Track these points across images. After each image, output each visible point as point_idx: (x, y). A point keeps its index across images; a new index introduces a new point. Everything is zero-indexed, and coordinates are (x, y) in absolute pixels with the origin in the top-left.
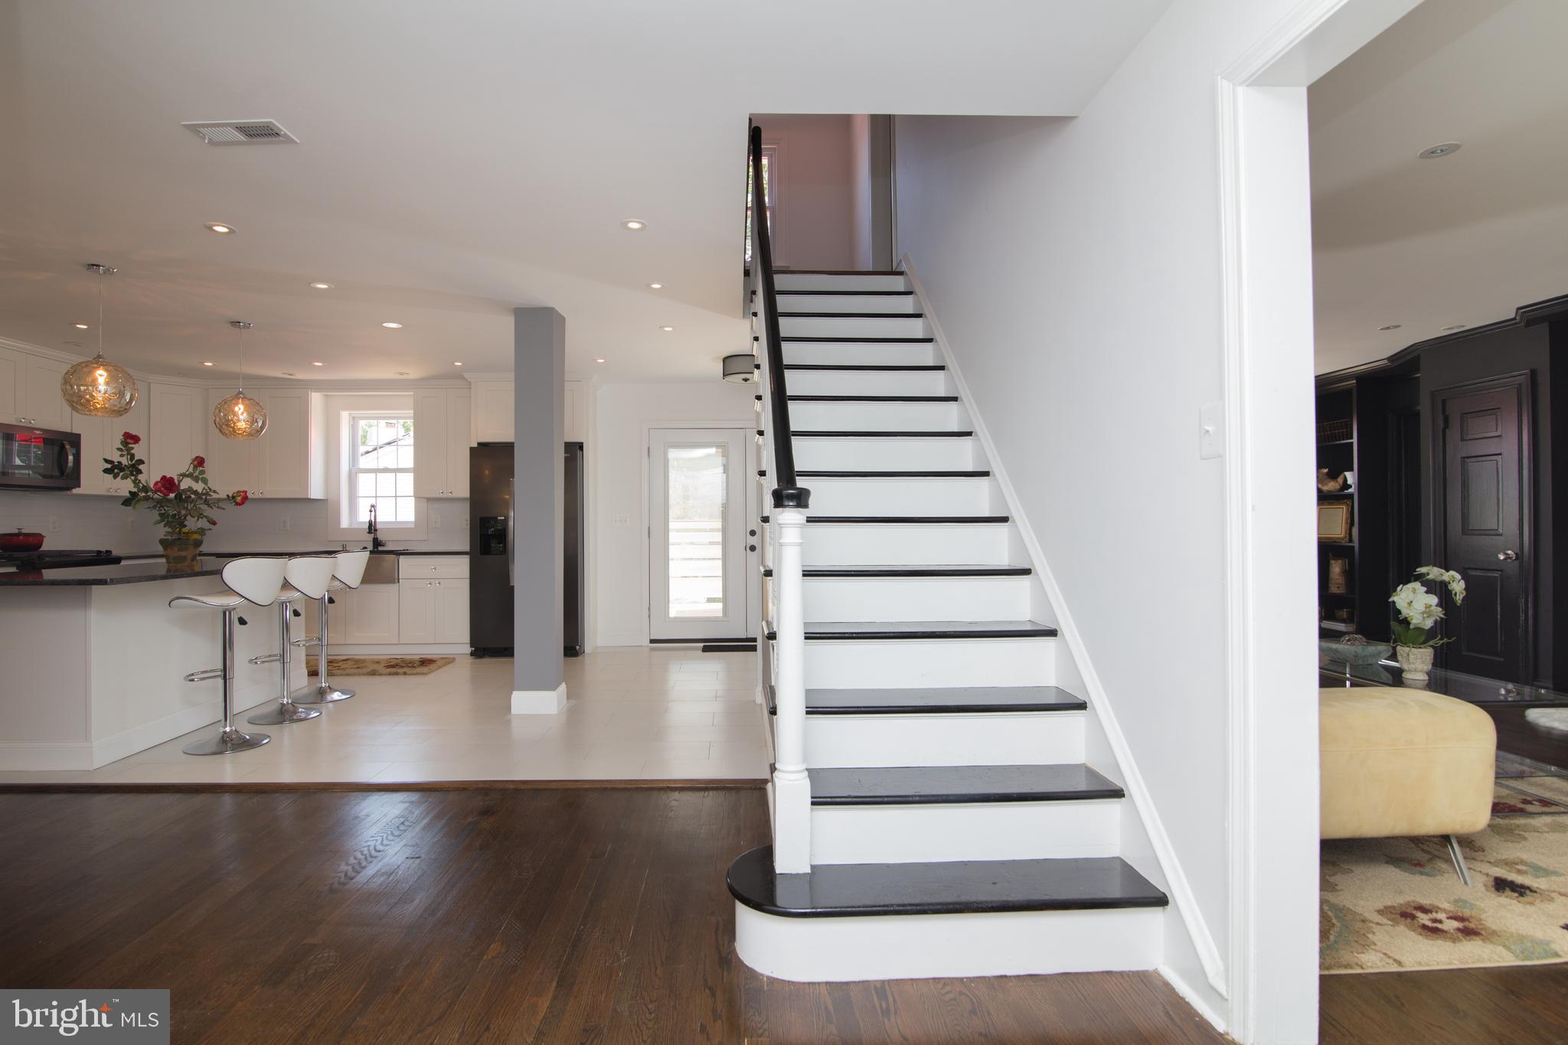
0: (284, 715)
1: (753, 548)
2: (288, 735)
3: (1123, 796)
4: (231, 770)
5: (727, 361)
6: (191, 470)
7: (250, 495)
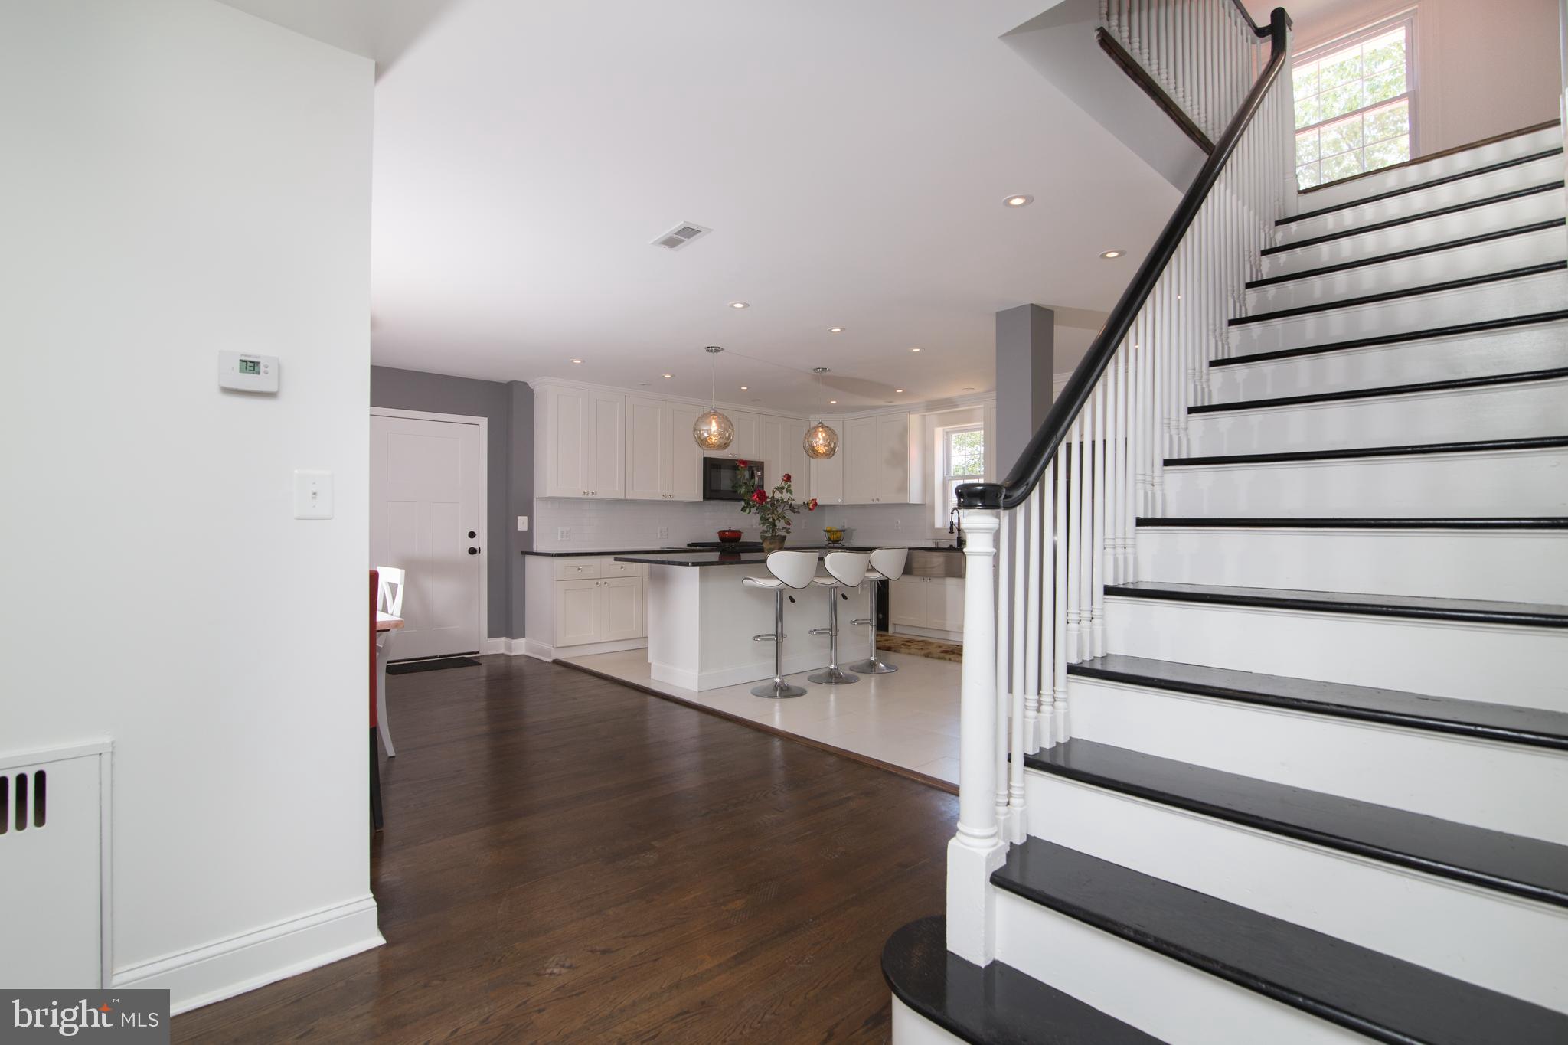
0: (834, 678)
2: (833, 696)
4: (777, 716)
6: (783, 485)
7: (819, 502)
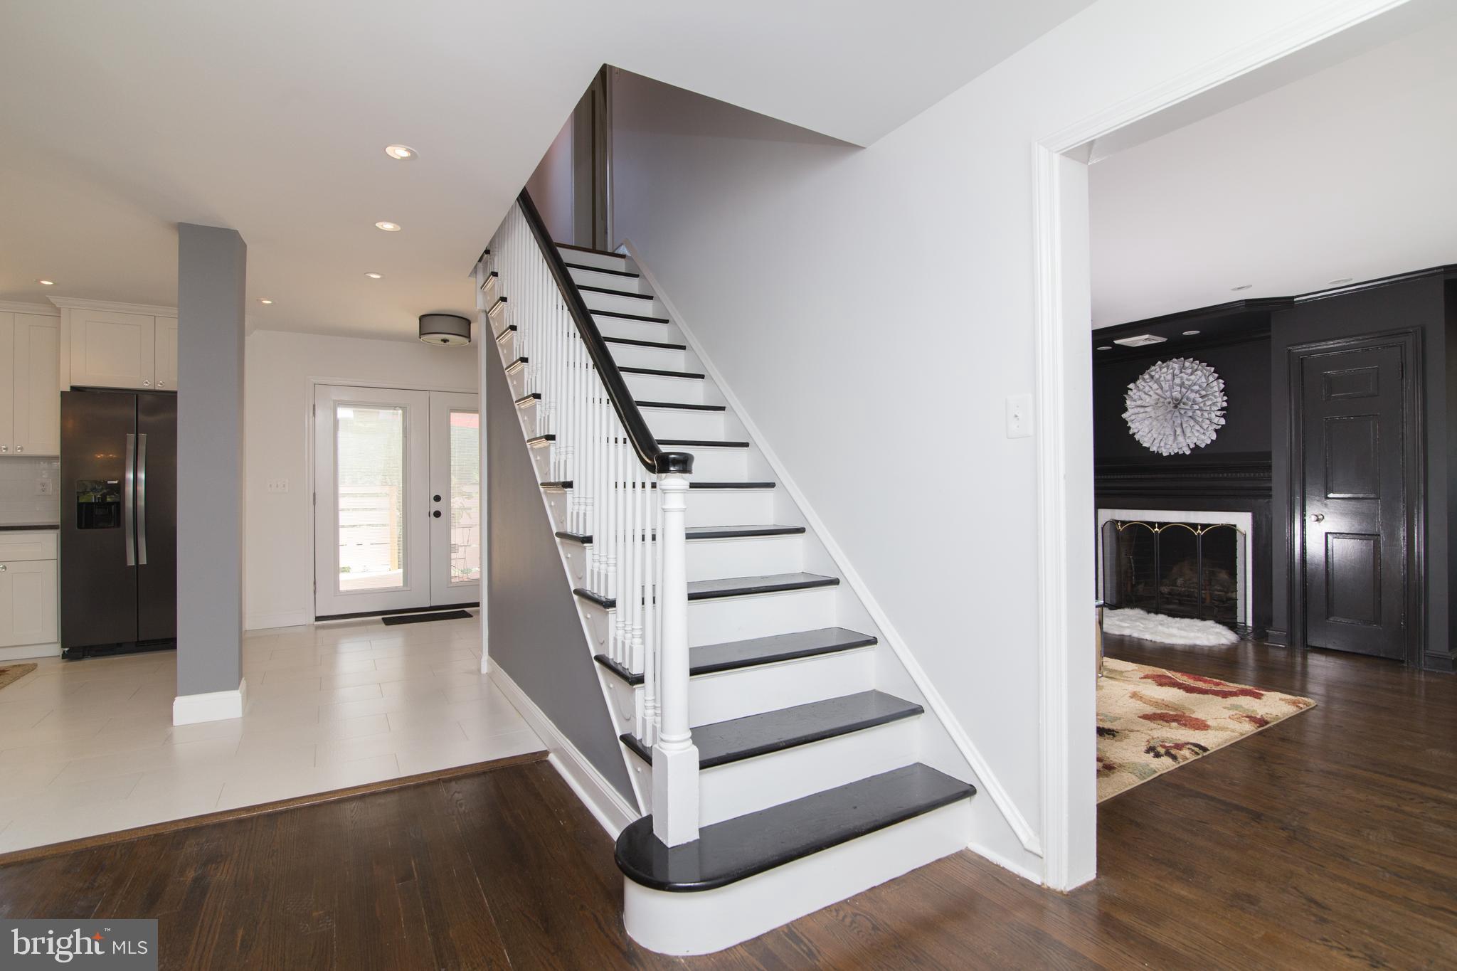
1: (437, 514)
3: (923, 711)
5: (425, 320)
